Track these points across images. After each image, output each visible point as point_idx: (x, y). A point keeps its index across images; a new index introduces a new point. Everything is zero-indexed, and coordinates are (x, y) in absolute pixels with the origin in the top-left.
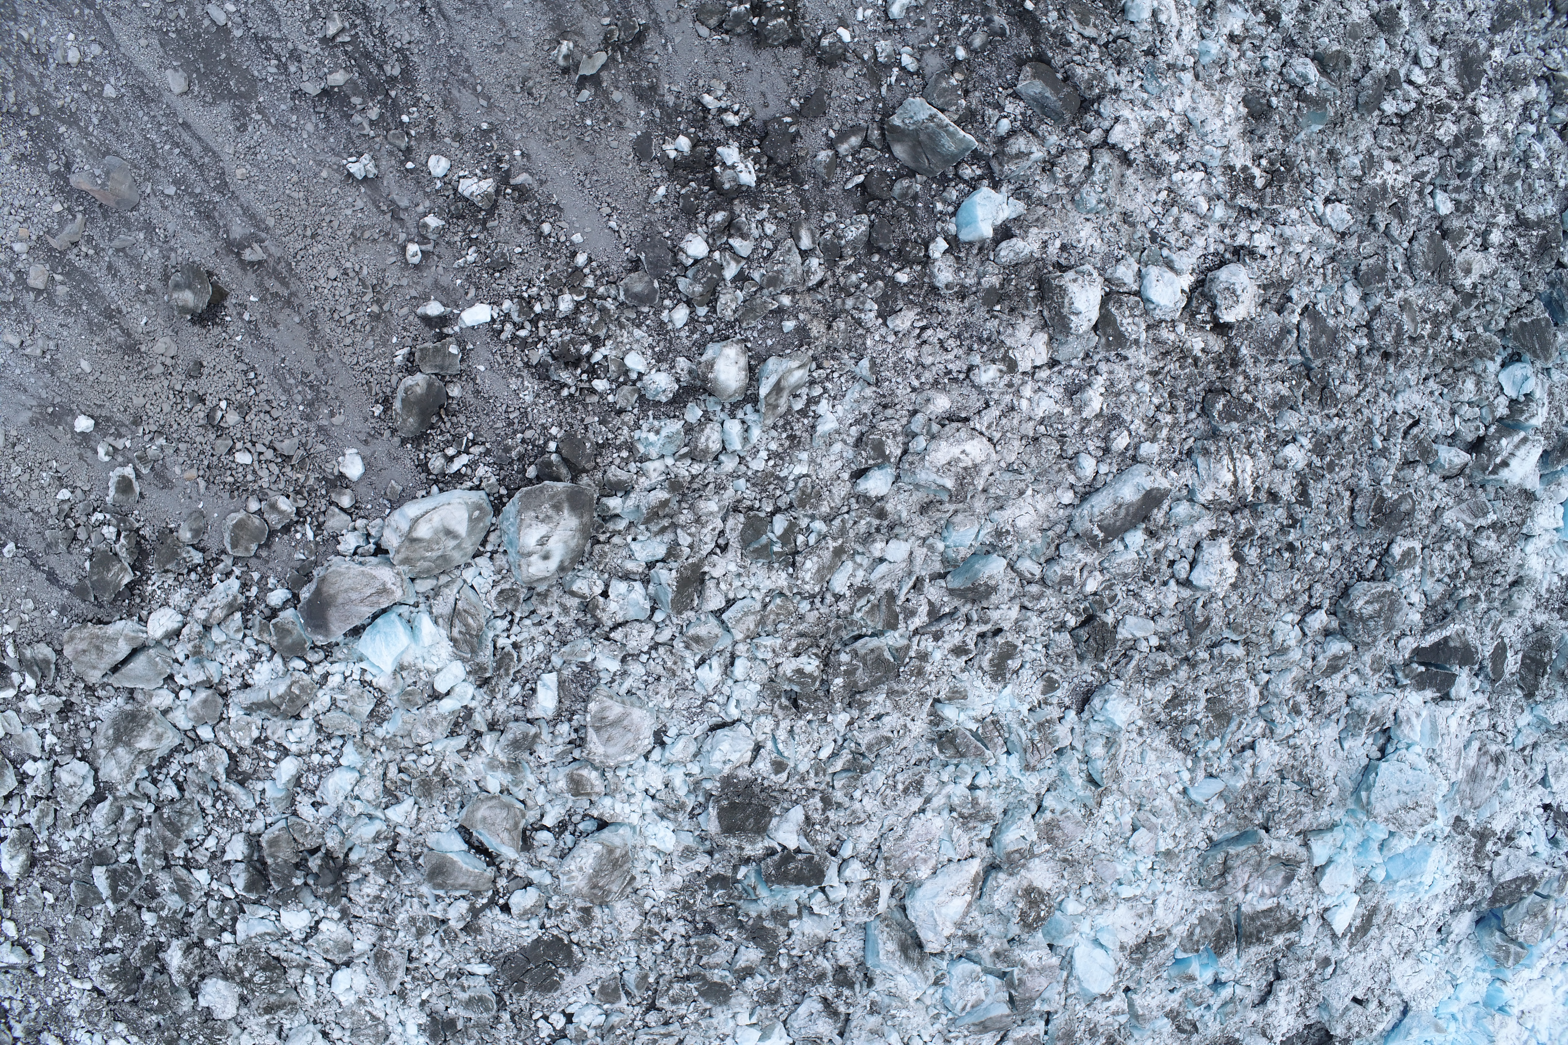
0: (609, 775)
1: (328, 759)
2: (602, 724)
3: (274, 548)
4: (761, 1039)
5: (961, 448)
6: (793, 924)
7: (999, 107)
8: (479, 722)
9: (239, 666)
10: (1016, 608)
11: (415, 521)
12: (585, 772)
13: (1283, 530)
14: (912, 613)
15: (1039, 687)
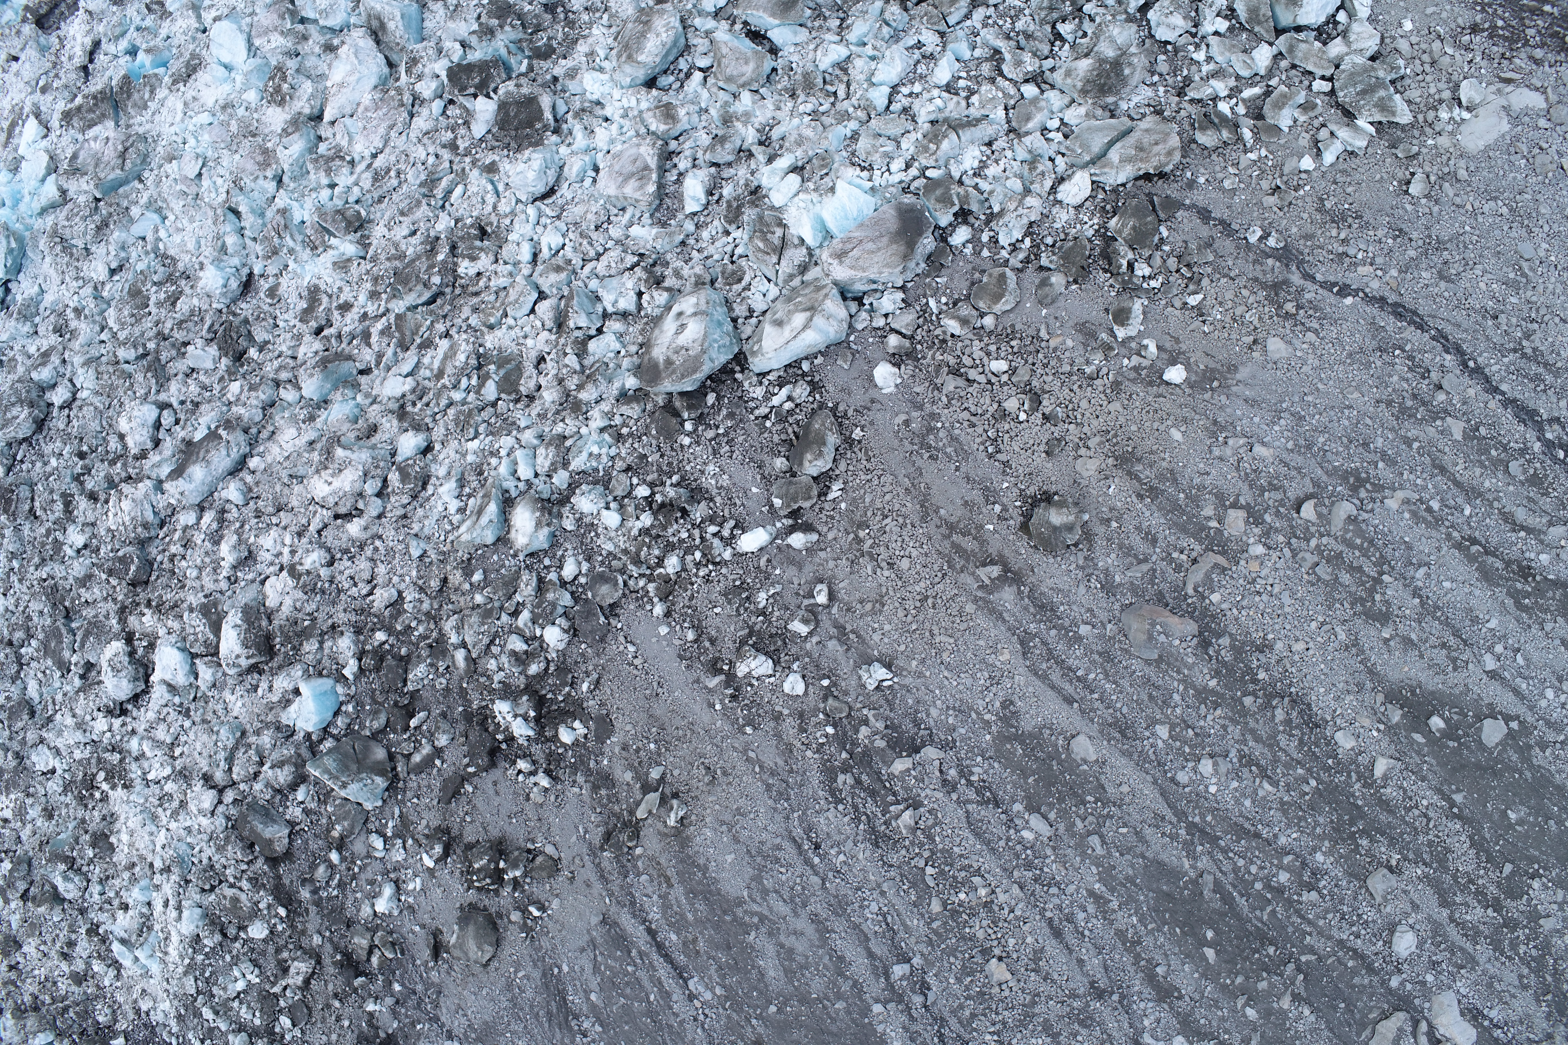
0: (643, 130)
1: (905, 90)
2: (641, 174)
3: (968, 283)
5: (332, 487)
6: (475, 27)
7: (307, 812)
8: (761, 155)
9: (997, 162)
10: (300, 356)
11: (805, 327)
12: (663, 127)
13: (88, 470)
14: (384, 333)
15: (281, 291)
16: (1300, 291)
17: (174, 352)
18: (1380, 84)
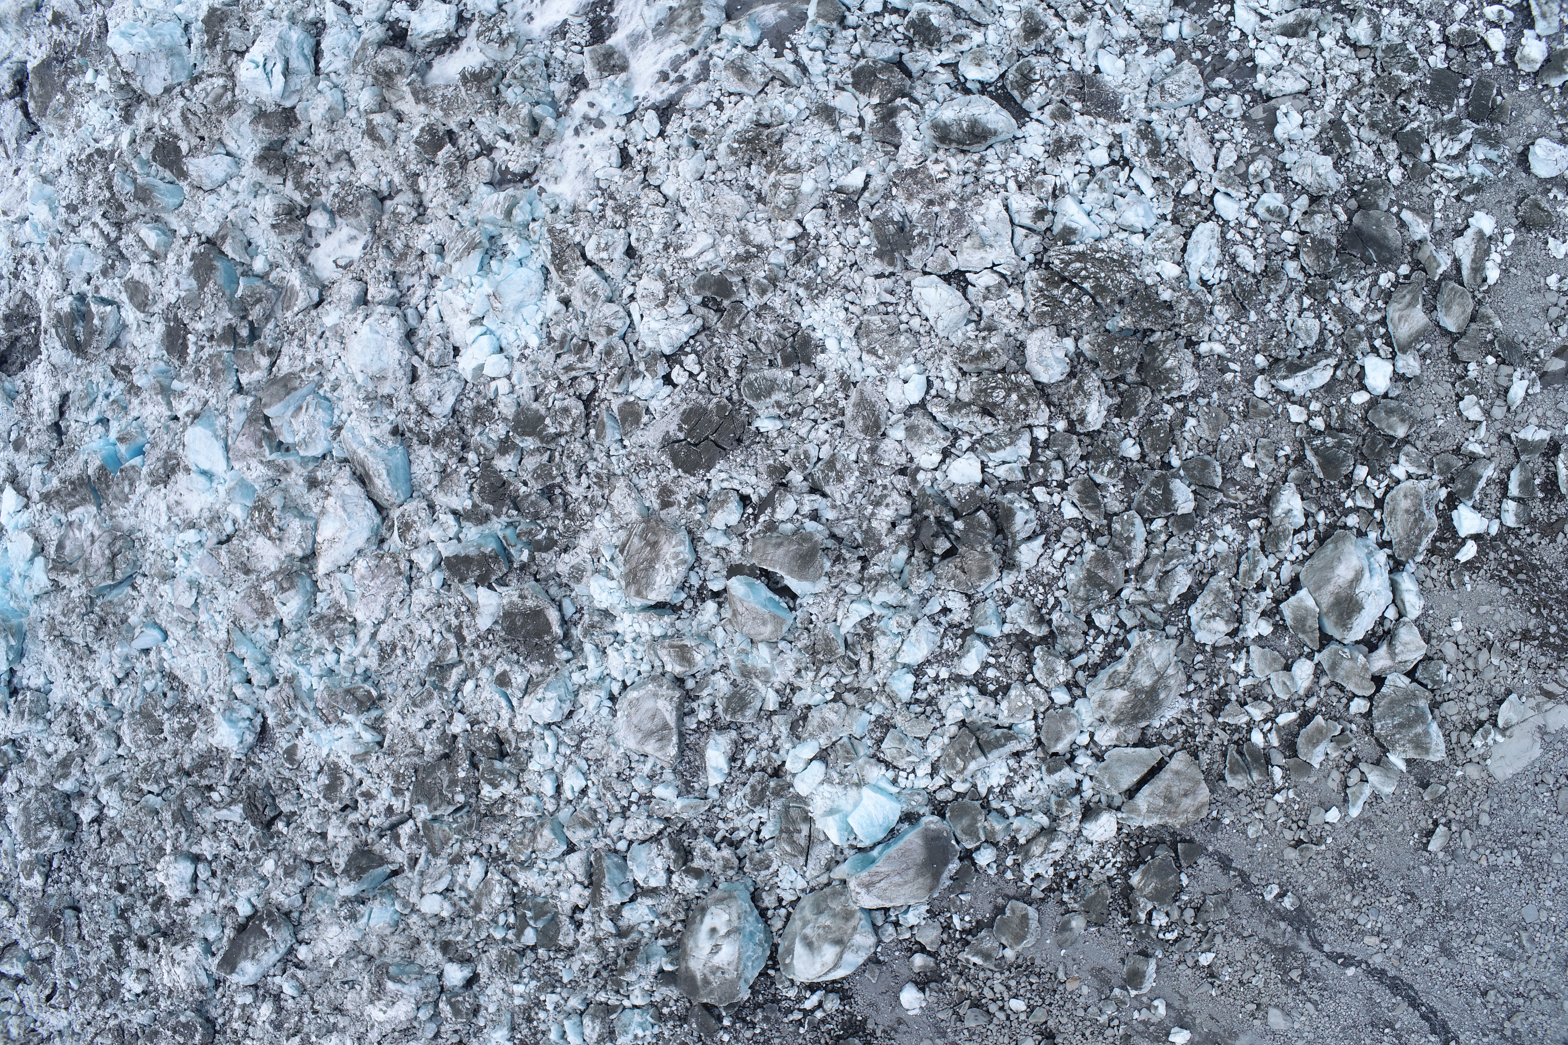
0: (657, 665)
1: (931, 672)
2: (660, 733)
3: (991, 906)
4: (481, 367)
5: (387, 1015)
6: (468, 504)
8: (781, 724)
9: (1025, 778)
10: (330, 837)
12: (678, 669)
13: (131, 908)
14: (411, 838)
15: (300, 754)
16: (1307, 958)
17: (199, 800)
18: (1420, 718)
